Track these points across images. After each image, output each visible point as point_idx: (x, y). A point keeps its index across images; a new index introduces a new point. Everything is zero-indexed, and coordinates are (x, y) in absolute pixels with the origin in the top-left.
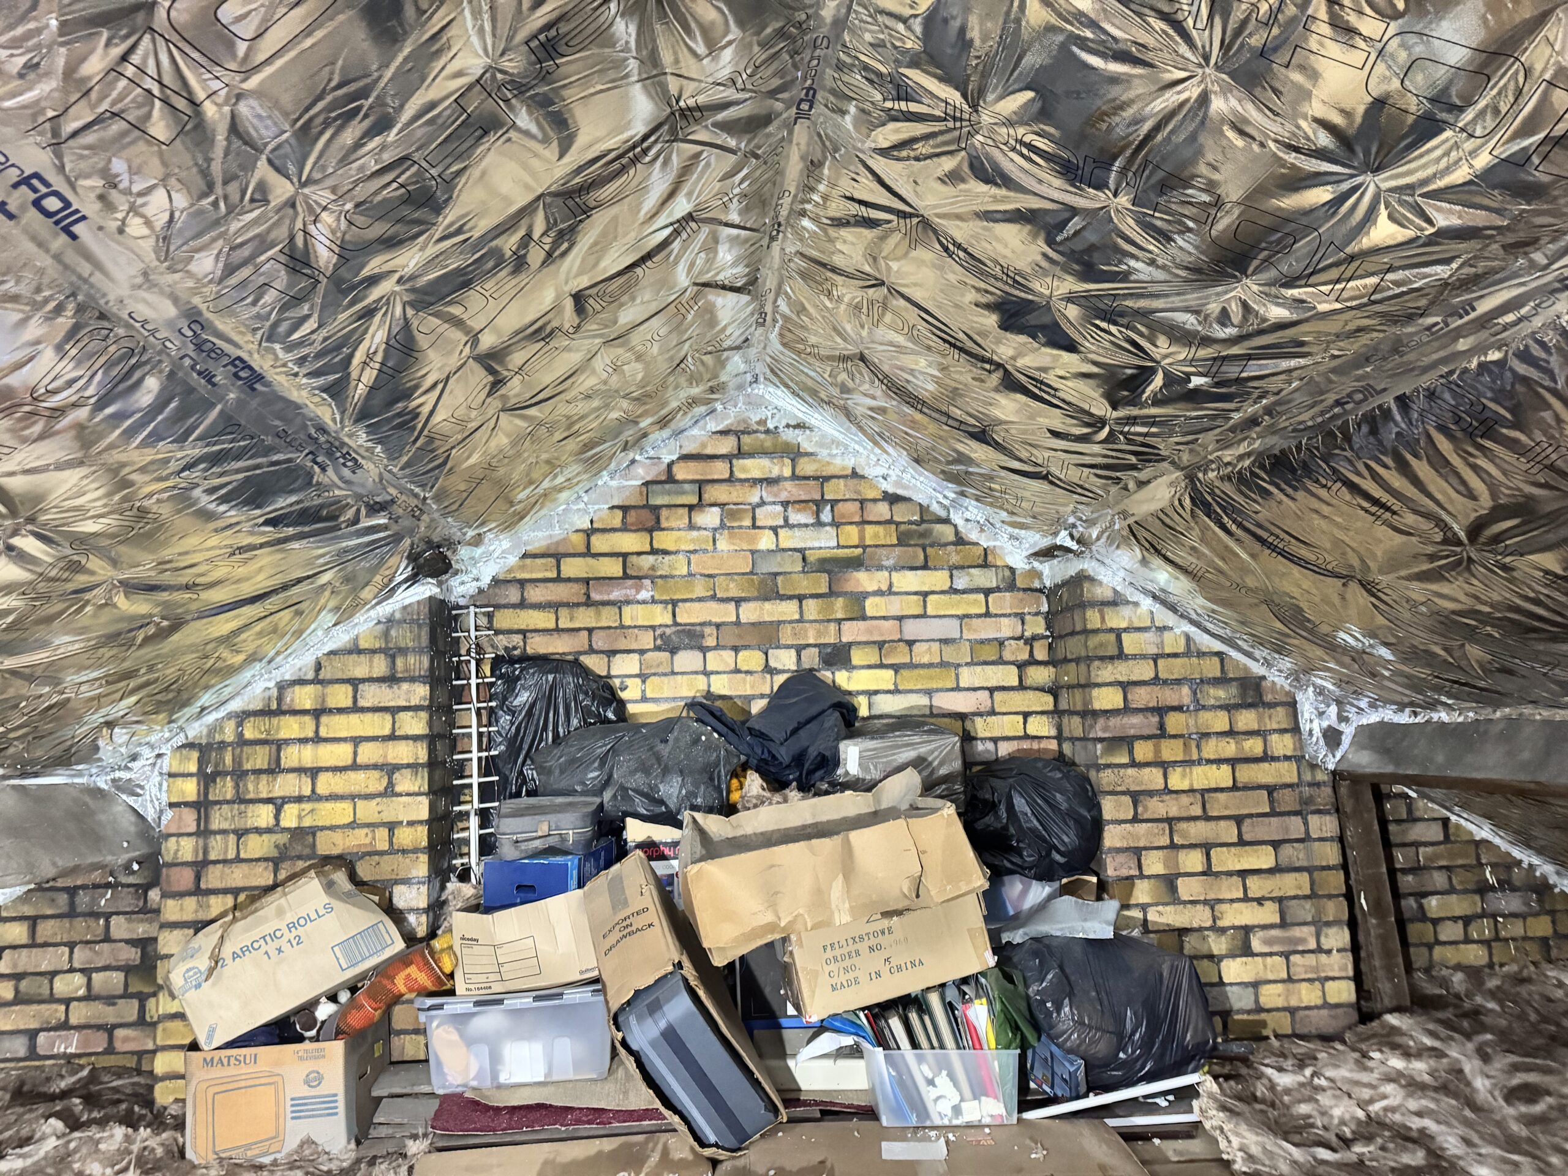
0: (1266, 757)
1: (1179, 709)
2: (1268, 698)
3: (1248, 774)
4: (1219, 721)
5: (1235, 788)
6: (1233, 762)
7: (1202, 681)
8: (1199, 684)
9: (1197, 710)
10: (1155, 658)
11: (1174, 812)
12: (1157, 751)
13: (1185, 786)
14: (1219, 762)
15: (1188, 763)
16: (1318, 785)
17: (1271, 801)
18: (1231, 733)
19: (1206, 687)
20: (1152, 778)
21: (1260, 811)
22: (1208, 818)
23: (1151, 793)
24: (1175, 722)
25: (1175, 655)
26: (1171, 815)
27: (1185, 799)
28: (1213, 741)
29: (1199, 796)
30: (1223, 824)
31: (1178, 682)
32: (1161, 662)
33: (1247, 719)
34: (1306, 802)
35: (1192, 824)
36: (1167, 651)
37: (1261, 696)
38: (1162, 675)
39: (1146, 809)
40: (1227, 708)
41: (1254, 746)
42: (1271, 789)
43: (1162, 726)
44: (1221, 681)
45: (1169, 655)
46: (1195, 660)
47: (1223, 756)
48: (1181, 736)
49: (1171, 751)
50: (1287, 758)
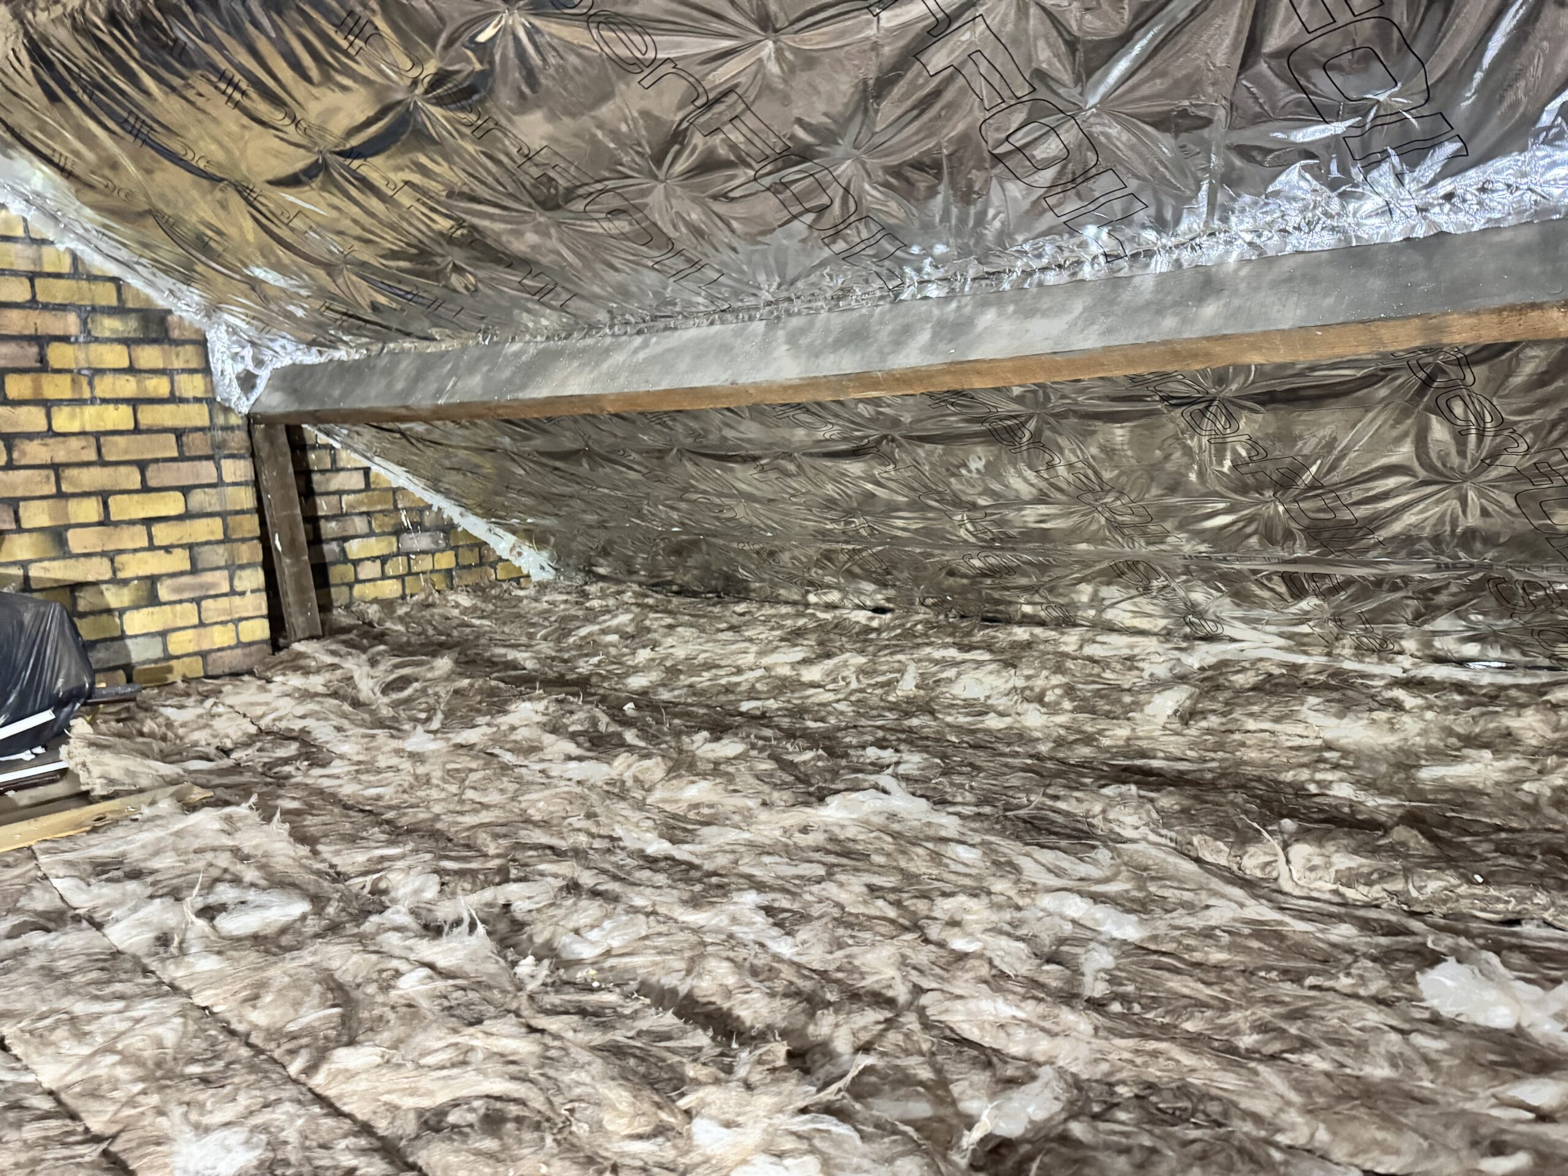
0: (173, 399)
2: (175, 334)
3: (150, 416)
5: (137, 430)
7: (94, 309)
8: (89, 313)
9: (87, 343)
13: (75, 427)
14: (117, 401)
17: (180, 445)
18: (131, 370)
19: (98, 317)
21: (168, 455)
22: (102, 463)
23: (30, 436)
25: (58, 276)
26: (57, 460)
27: (75, 443)
28: (109, 379)
29: (92, 440)
30: (123, 470)
32: (39, 282)
33: (150, 356)
35: (85, 470)
36: (48, 268)
37: (166, 331)
38: (40, 298)
39: (23, 454)
40: (127, 342)
41: (159, 386)
42: (179, 433)
44: (119, 310)
45: (49, 275)
46: (84, 284)
48: (68, 371)
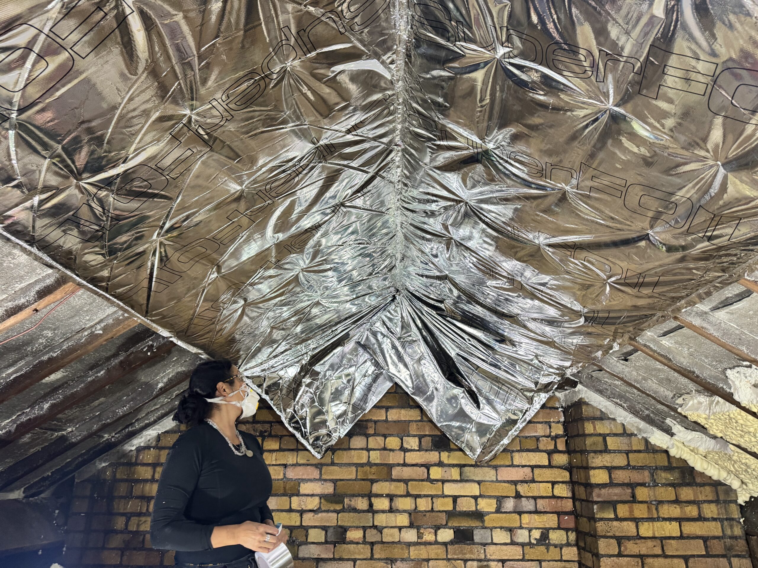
1: (643, 485)
4: (669, 494)
6: (679, 520)
10: (627, 453)
11: (644, 551)
12: (631, 511)
15: (651, 519)
16: (735, 538)
20: (629, 528)
24: (642, 493)
31: (642, 468)
34: (729, 549)
43: (633, 496)
47: (672, 516)
49: (640, 511)
50: (714, 519)
